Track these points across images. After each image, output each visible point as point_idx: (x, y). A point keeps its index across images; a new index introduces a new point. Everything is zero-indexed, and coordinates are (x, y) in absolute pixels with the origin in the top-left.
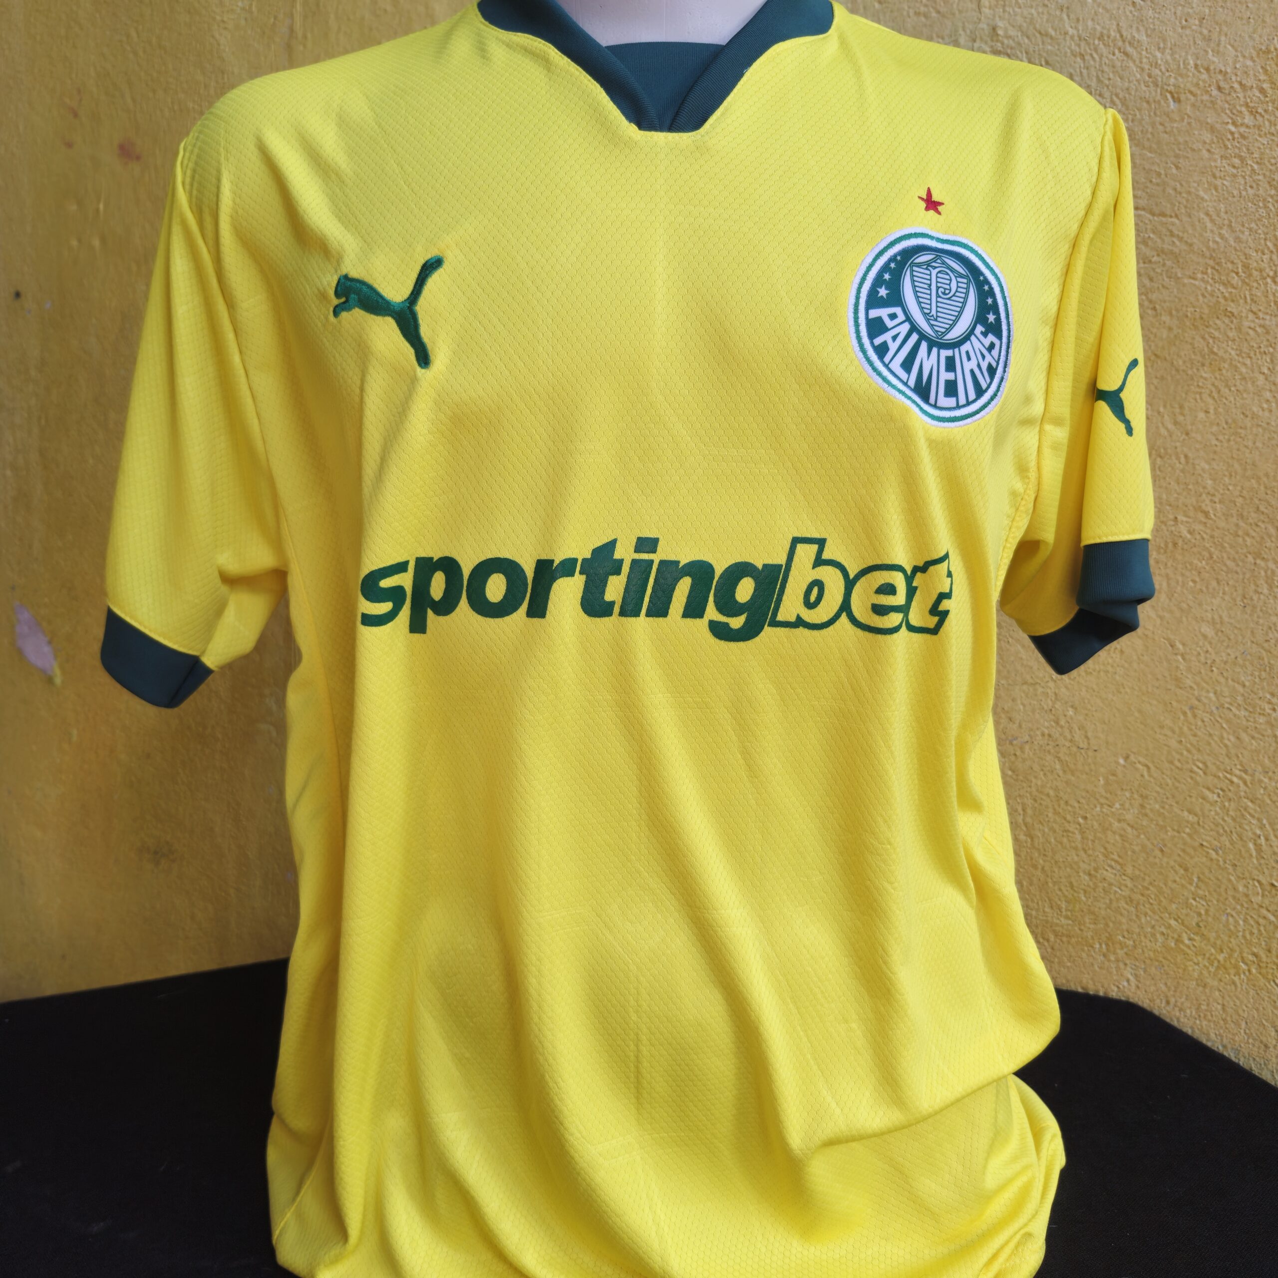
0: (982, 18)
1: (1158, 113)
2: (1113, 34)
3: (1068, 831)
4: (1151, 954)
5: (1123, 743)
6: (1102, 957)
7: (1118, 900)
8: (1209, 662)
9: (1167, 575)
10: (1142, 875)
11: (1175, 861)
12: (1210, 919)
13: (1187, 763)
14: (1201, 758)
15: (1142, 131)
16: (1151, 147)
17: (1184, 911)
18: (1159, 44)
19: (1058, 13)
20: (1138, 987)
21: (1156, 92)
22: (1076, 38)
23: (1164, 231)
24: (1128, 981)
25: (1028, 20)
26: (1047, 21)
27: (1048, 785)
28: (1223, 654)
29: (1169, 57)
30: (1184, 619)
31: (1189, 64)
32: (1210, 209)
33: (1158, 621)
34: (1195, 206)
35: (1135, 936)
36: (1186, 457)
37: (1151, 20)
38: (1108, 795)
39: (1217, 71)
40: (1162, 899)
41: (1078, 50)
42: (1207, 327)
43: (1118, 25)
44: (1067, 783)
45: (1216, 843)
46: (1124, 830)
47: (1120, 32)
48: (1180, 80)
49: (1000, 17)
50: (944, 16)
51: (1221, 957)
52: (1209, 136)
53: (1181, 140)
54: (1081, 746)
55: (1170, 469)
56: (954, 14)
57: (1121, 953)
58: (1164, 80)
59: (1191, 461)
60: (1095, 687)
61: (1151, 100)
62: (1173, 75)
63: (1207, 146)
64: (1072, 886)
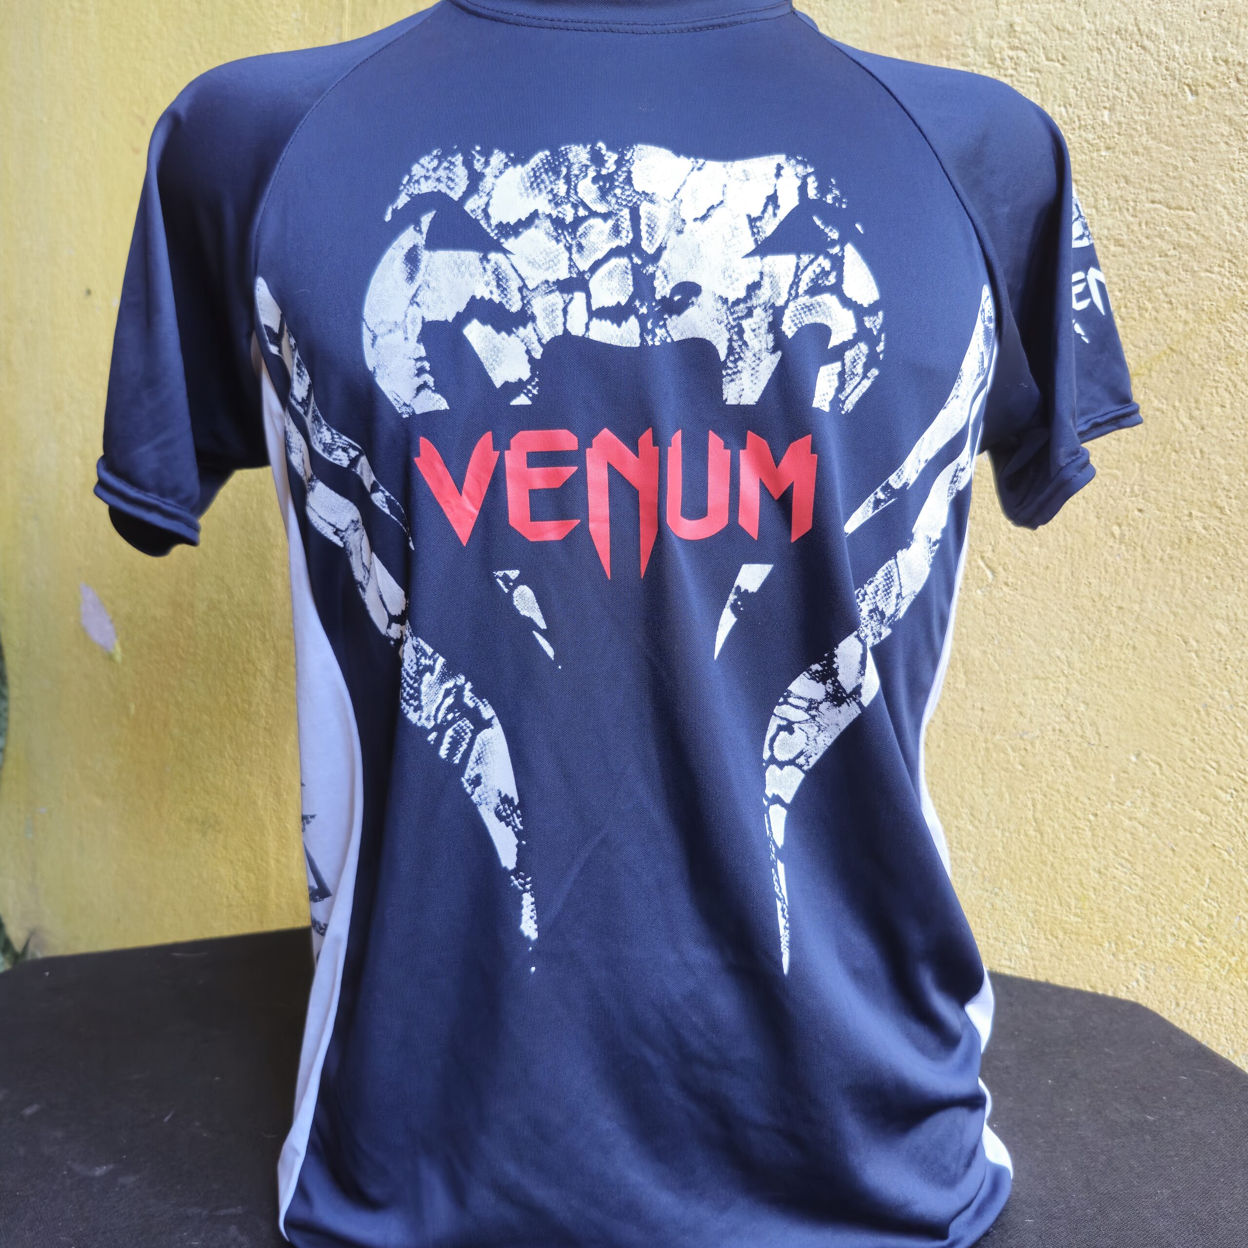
0: (1000, 15)
1: (1176, 107)
2: (1130, 27)
3: (1079, 828)
4: (1161, 954)
5: (1135, 740)
6: (1111, 957)
7: (1128, 900)
8: (1223, 659)
9: (1181, 571)
10: (1153, 875)
11: (1186, 861)
12: (1222, 921)
13: (1200, 762)
14: (1214, 757)
15: (1159, 125)
16: (1167, 140)
17: (1195, 913)
18: (1176, 37)
19: (1076, 8)
20: (1147, 988)
21: (1174, 85)
22: (1094, 33)
23: (1181, 224)
24: (1137, 981)
25: (1045, 16)
26: (1065, 16)
27: (1059, 781)
28: (1238, 652)
29: (1187, 50)
30: (1198, 615)
31: (1207, 57)
32: (1228, 202)
33: (1172, 618)
34: (1213, 199)
35: (1145, 936)
36: (1201, 451)
37: (1169, 14)
38: (1119, 793)
39: (1236, 63)
40: (1173, 900)
41: (1095, 45)
42: (1224, 321)
43: (1136, 19)
44: (1077, 779)
45: (1228, 843)
46: (1136, 829)
47: (1137, 25)
48: (1197, 71)
49: (1017, 13)
50: (962, 14)
51: (1233, 960)
52: (1227, 128)
53: (1199, 133)
54: (1092, 742)
55: (1185, 463)
56: (972, 11)
57: (1130, 953)
58: (1182, 72)
59: (1206, 456)
60: (1107, 683)
61: (1168, 93)
62: (1191, 68)
63: (1225, 139)
64: (1081, 884)
